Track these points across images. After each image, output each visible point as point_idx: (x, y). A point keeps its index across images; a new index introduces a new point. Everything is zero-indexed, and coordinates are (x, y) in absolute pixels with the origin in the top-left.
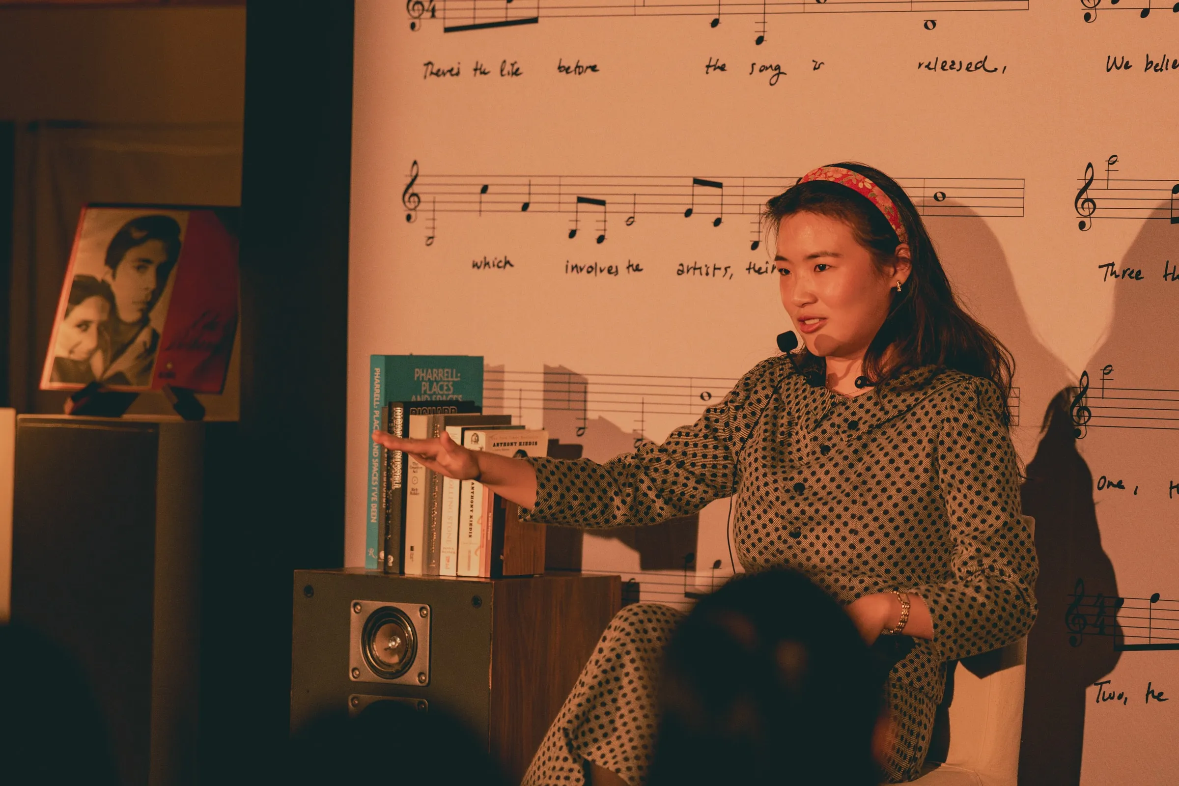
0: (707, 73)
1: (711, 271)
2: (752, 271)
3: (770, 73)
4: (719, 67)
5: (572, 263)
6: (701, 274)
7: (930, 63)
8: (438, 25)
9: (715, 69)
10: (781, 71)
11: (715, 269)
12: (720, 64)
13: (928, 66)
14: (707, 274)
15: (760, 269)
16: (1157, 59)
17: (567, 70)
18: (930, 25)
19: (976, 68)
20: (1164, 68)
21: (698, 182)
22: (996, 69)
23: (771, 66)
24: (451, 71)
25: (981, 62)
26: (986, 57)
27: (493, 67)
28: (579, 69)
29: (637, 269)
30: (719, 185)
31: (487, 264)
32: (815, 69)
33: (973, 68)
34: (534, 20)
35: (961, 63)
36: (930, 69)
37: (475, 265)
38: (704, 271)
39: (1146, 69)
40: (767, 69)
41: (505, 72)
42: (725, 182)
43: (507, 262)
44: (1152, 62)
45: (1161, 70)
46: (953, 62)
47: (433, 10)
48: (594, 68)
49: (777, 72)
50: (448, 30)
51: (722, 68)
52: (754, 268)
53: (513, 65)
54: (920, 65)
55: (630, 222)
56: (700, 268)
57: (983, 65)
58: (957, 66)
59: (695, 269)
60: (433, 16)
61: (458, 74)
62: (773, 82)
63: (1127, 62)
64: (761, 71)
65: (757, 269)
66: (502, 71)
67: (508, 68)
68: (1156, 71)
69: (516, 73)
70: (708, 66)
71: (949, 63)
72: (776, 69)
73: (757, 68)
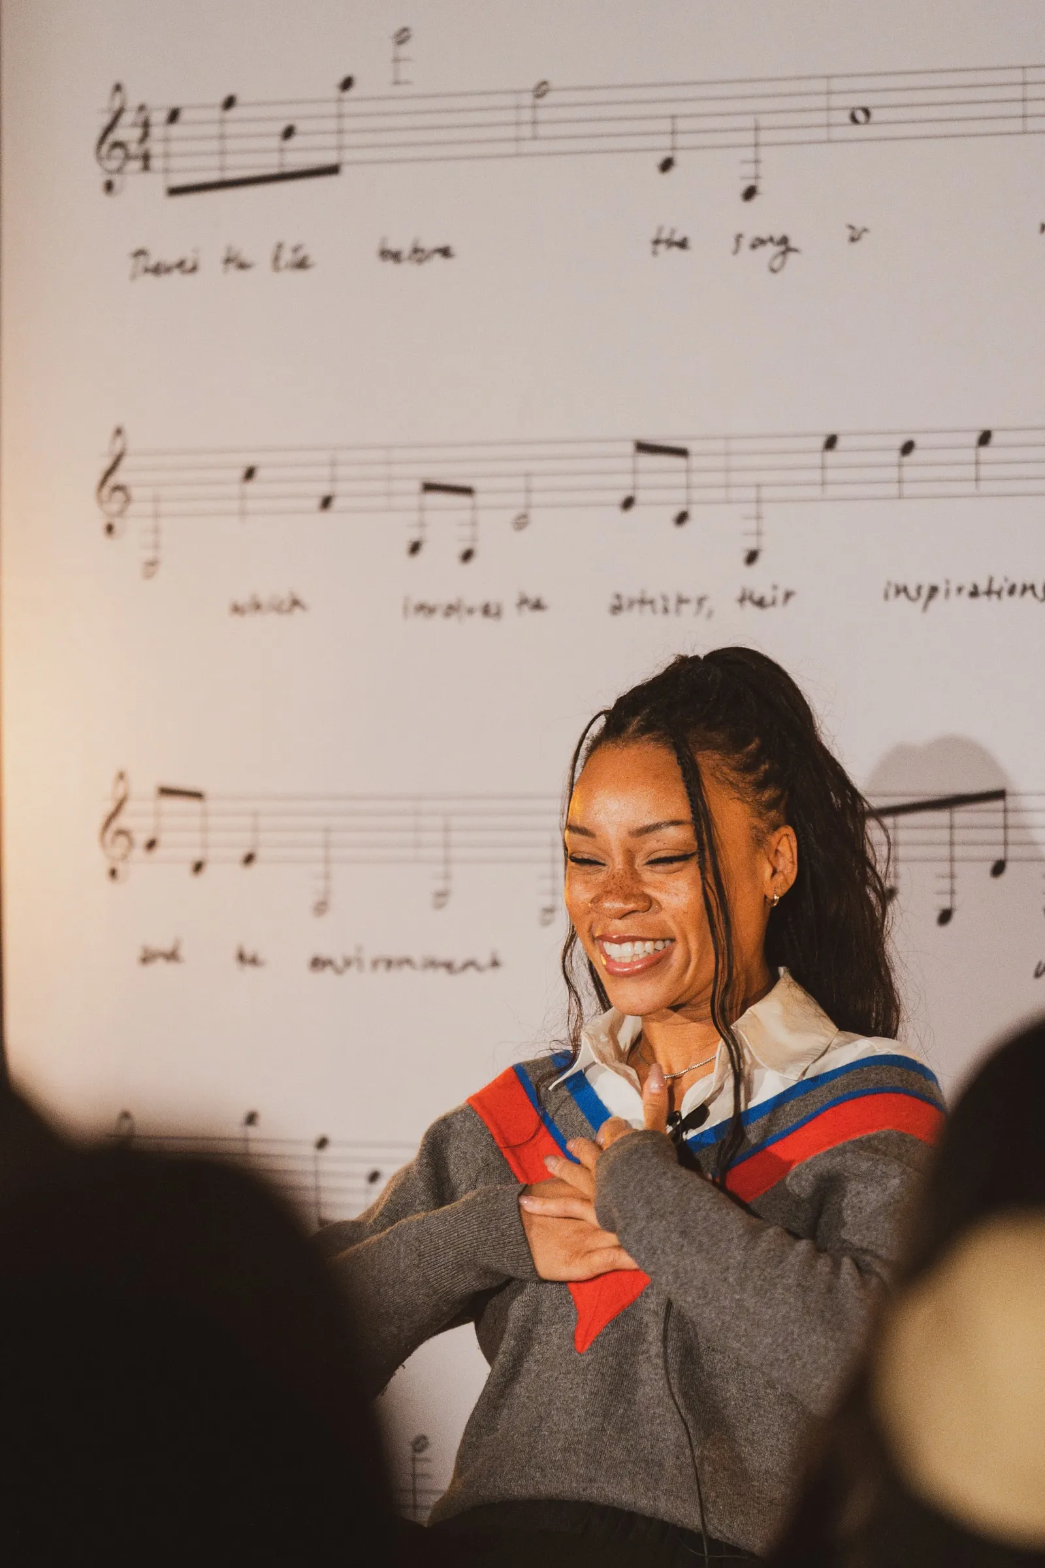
0: (655, 253)
1: (672, 605)
2: (747, 602)
3: (771, 250)
4: (675, 243)
5: (417, 599)
6: (655, 611)
8: (156, 183)
9: (669, 247)
10: (792, 246)
11: (680, 601)
12: (677, 237)
14: (666, 610)
15: (762, 598)
17: (396, 256)
21: (643, 448)
23: (771, 238)
24: (181, 264)
27: (260, 256)
28: (419, 254)
29: (538, 606)
30: (682, 453)
31: (257, 606)
32: (853, 239)
34: (333, 170)
37: (237, 609)
38: (659, 604)
40: (764, 242)
41: (282, 263)
42: (692, 446)
43: (296, 603)
47: (146, 158)
48: (445, 252)
49: (782, 248)
50: (175, 191)
51: (683, 244)
52: (751, 597)
53: (296, 250)
55: (521, 522)
56: (652, 601)
59: (643, 602)
60: (146, 168)
61: (194, 269)
62: (776, 264)
64: (754, 246)
65: (756, 598)
66: (276, 259)
67: (287, 256)
69: (302, 264)
70: (657, 242)
72: (780, 243)
73: (746, 243)
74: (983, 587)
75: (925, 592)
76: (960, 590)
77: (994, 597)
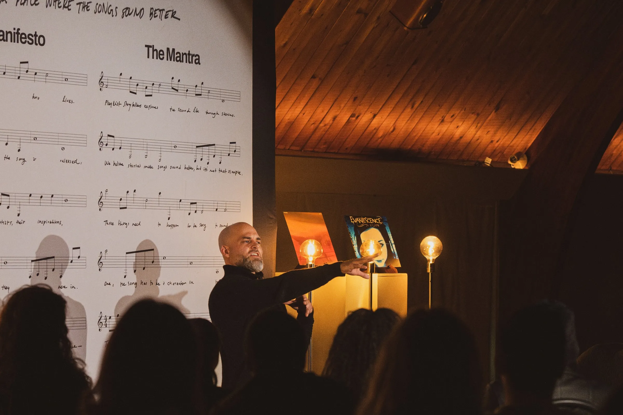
0: (5, 160)
1: (6, 223)
2: (18, 223)
3: (22, 161)
4: (8, 158)
6: (4, 224)
7: (63, 160)
9: (7, 159)
10: (25, 160)
11: (8, 222)
12: (8, 157)
13: (62, 161)
14: (6, 224)
15: (20, 222)
16: (116, 163)
18: (63, 149)
19: (75, 163)
20: (118, 165)
21: (2, 194)
22: (79, 163)
23: (22, 159)
25: (75, 161)
26: (77, 160)
30: (8, 196)
32: (34, 160)
33: (73, 162)
35: (71, 161)
36: (63, 162)
38: (5, 223)
39: (114, 165)
40: (21, 159)
42: (10, 194)
44: (115, 163)
45: (117, 165)
46: (69, 161)
49: (24, 160)
51: (9, 158)
52: (18, 222)
54: (61, 161)
56: (4, 222)
57: (76, 162)
58: (70, 162)
59: (2, 222)
62: (23, 164)
63: (109, 163)
64: (19, 160)
65: (19, 222)
68: (116, 166)
70: (5, 158)
71: (68, 161)
72: (23, 160)
73: (18, 159)
74: (52, 222)
75: (44, 222)
76: (49, 222)
77: (53, 223)
